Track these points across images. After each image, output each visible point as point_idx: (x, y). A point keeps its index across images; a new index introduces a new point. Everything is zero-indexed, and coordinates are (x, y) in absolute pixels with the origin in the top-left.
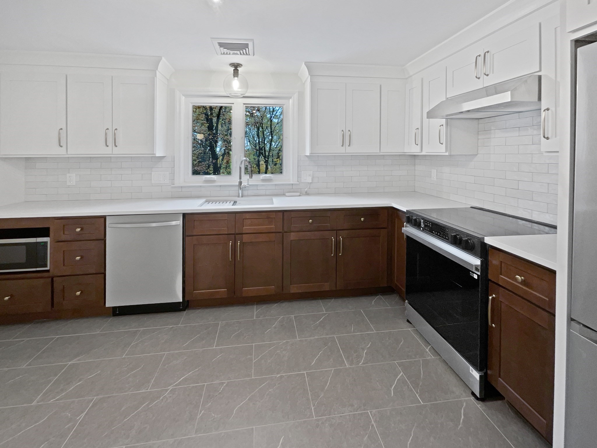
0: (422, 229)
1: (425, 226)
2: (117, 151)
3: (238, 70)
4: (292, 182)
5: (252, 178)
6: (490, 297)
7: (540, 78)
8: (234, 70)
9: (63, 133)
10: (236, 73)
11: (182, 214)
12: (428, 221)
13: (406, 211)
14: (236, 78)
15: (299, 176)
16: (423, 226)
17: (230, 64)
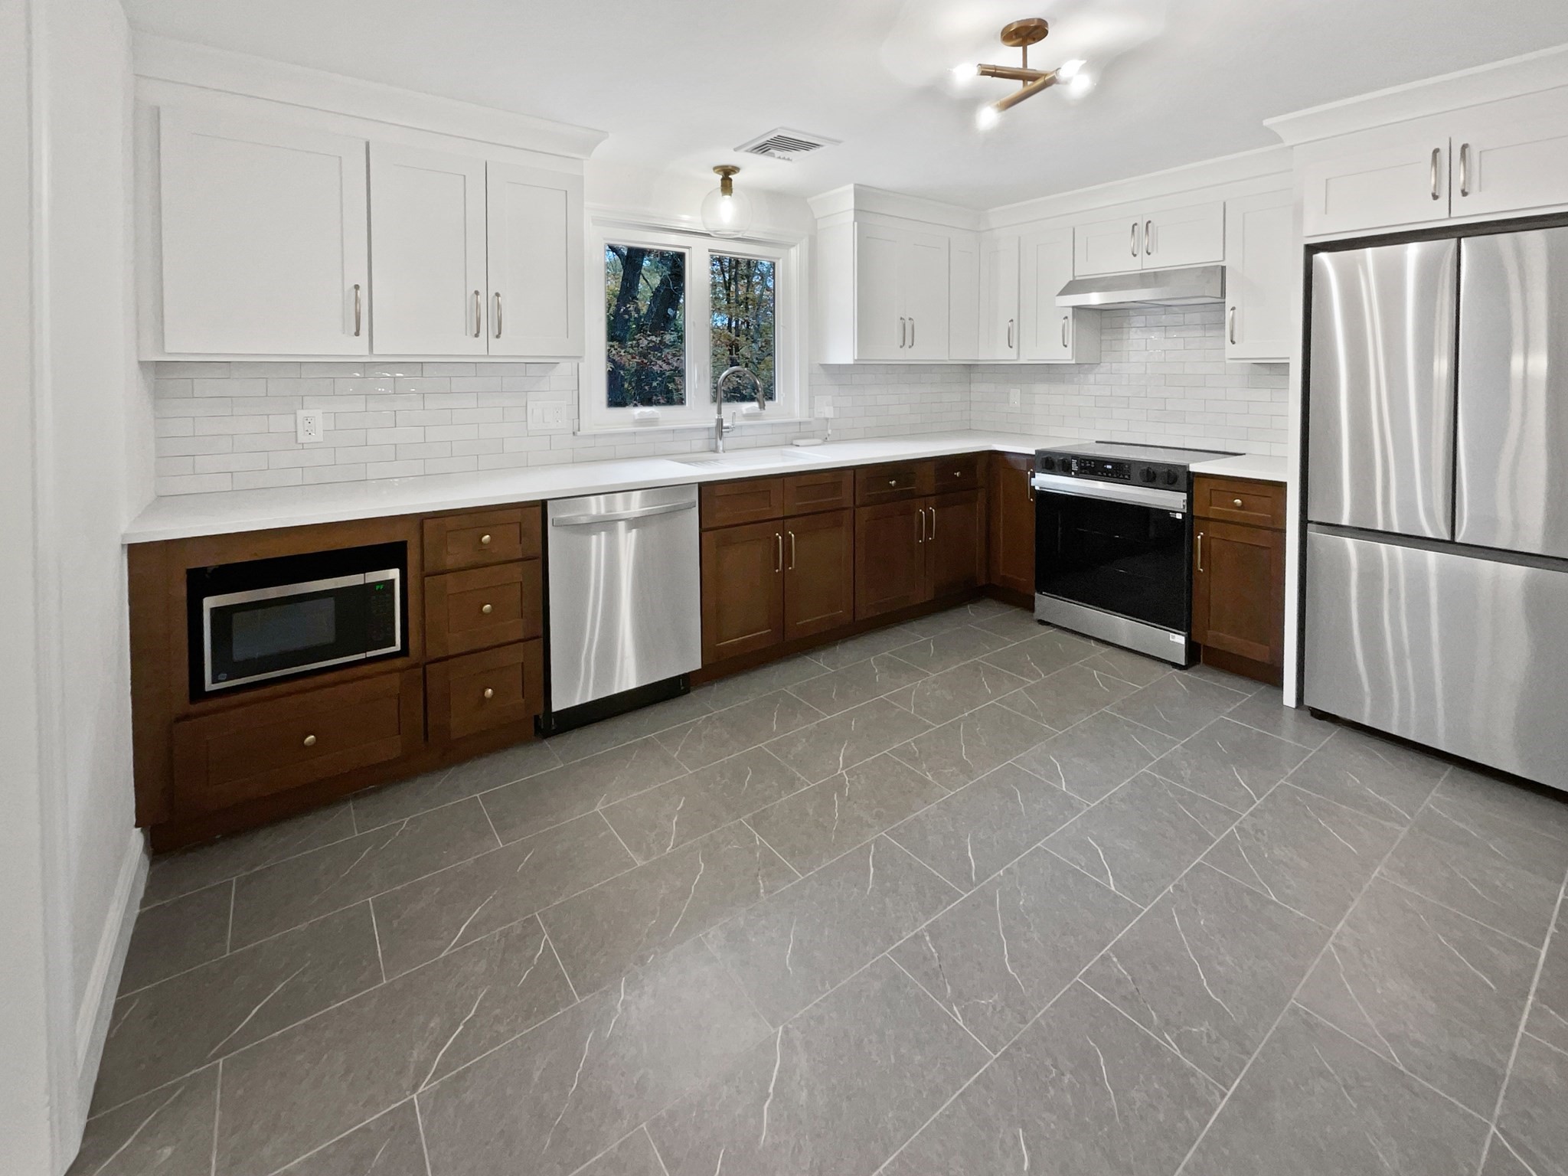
0: (1073, 473)
1: (1081, 468)
2: (500, 348)
3: (731, 180)
4: (798, 419)
5: (764, 409)
6: (1199, 537)
7: (1223, 268)
8: (722, 180)
9: (363, 293)
10: (727, 186)
11: (697, 485)
12: (1085, 460)
13: (1034, 453)
14: (727, 197)
15: (811, 406)
16: (1075, 467)
17: (715, 168)
